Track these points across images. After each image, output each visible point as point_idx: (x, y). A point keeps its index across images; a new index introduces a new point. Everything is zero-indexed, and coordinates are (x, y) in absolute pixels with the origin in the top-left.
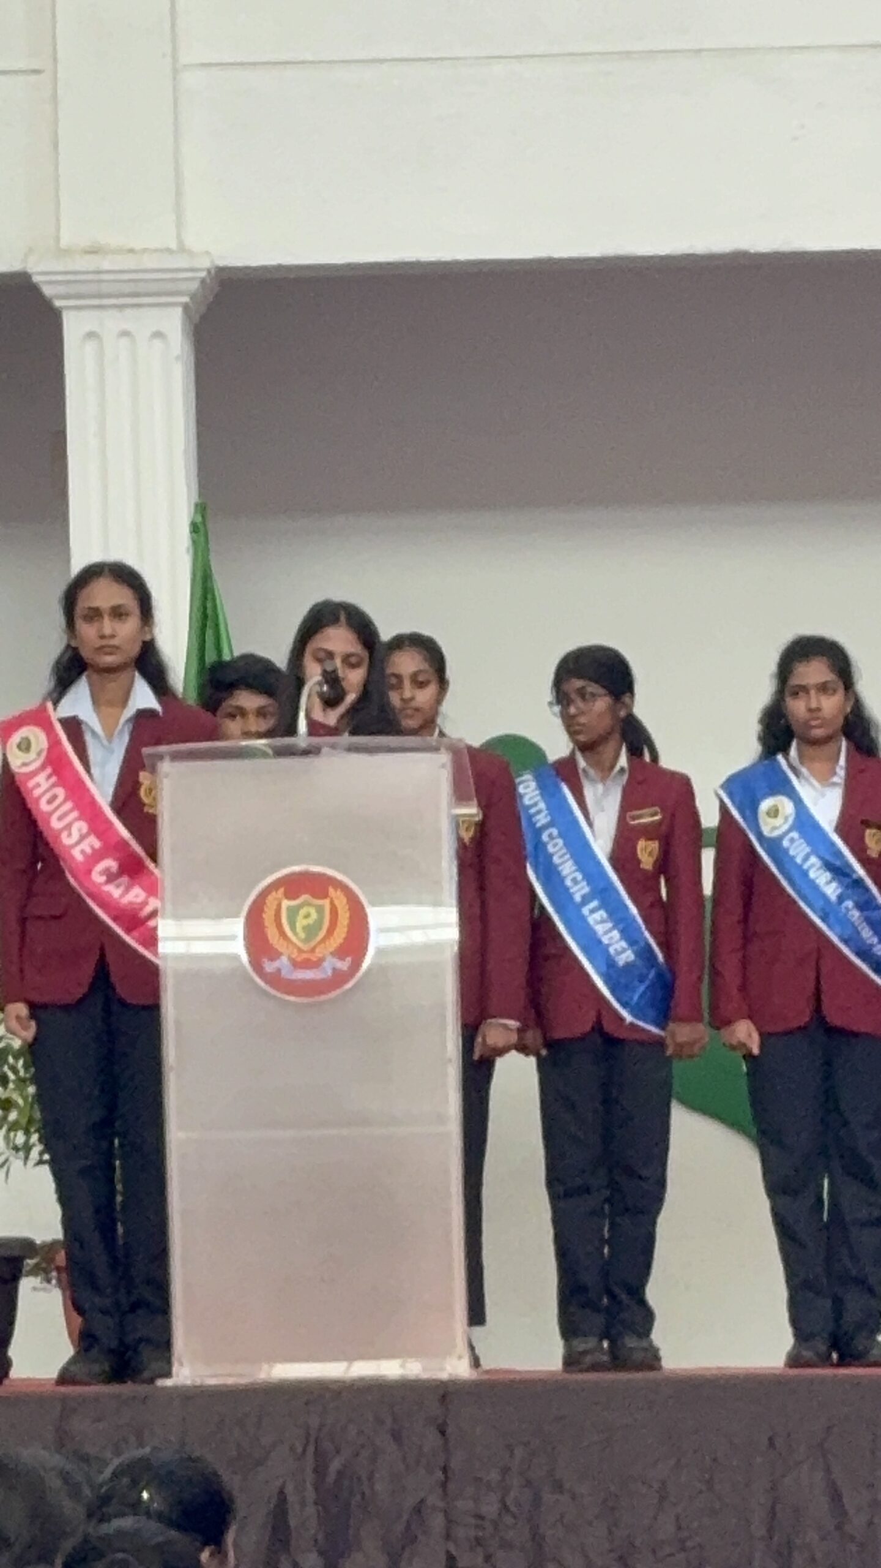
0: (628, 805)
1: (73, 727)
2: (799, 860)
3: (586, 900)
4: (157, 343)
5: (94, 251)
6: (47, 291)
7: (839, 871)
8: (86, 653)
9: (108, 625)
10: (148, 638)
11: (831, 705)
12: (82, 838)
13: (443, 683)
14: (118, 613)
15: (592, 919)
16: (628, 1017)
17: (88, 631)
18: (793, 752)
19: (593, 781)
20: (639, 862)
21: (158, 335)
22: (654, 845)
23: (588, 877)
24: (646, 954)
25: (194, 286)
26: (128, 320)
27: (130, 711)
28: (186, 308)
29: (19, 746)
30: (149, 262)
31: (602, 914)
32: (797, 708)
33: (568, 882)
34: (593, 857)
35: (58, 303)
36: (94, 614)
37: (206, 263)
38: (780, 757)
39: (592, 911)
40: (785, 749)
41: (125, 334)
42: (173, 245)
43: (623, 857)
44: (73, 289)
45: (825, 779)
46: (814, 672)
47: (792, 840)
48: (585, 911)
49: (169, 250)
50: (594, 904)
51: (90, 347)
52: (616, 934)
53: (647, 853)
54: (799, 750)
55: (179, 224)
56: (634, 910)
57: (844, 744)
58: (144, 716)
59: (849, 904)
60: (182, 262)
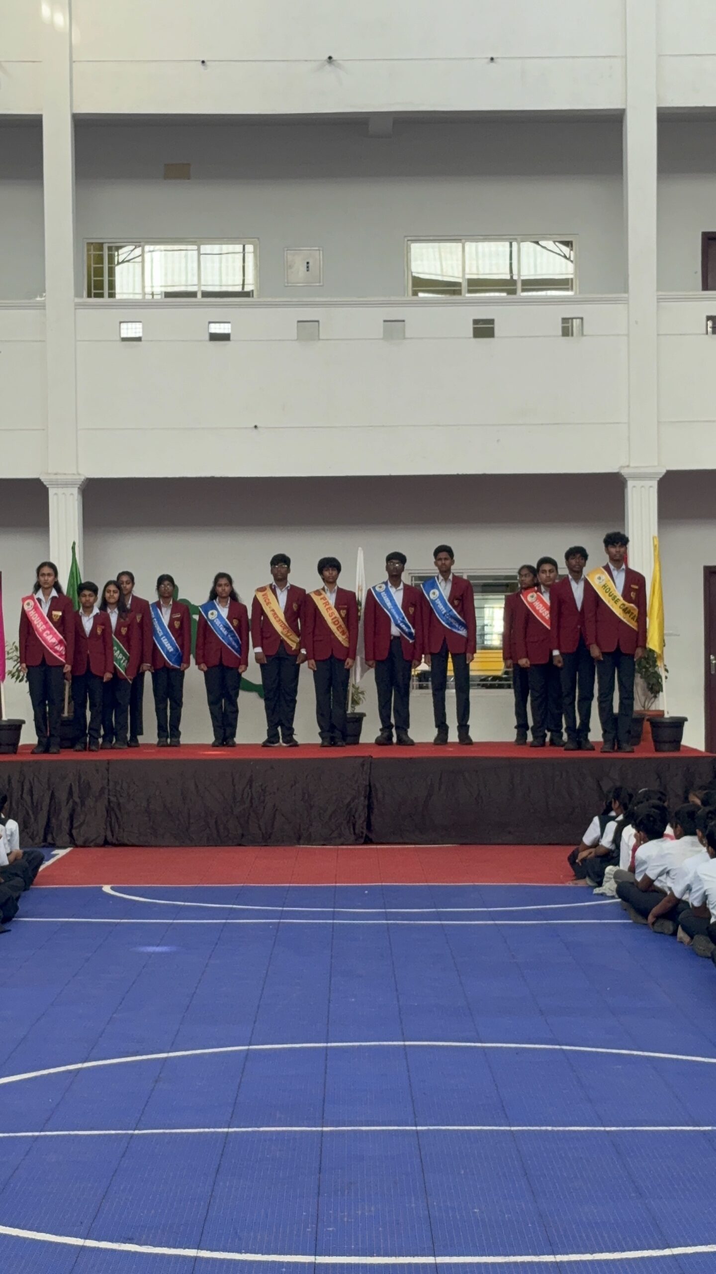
0: (172, 613)
1: (39, 600)
2: (218, 625)
3: (162, 636)
4: (72, 496)
5: (56, 474)
6: (45, 483)
7: (227, 628)
8: (41, 584)
9: (46, 578)
10: (56, 580)
11: (227, 589)
12: (42, 626)
13: (133, 583)
14: (49, 575)
15: (163, 641)
16: (171, 664)
17: (42, 579)
18: (217, 600)
19: (164, 607)
20: (175, 626)
21: (72, 494)
22: (179, 622)
23: (163, 631)
24: (176, 650)
25: (80, 483)
26: (65, 490)
27: (51, 596)
28: (79, 488)
29: (27, 604)
30: (69, 477)
31: (166, 640)
32: (219, 589)
33: (158, 632)
34: (165, 627)
35: (48, 486)
36: (43, 575)
37: (83, 478)
38: (214, 601)
39: (164, 639)
40: (215, 598)
41: (64, 494)
42: (75, 473)
43: (171, 625)
44: (51, 483)
45: (224, 606)
46: (223, 581)
47: (216, 621)
48: (162, 639)
49: (74, 474)
50: (164, 637)
51: (55, 497)
52: (169, 644)
53: (177, 624)
54: (219, 599)
55: (77, 468)
56: (173, 638)
57: (229, 598)
58: (54, 598)
59: (229, 636)
60: (77, 477)
